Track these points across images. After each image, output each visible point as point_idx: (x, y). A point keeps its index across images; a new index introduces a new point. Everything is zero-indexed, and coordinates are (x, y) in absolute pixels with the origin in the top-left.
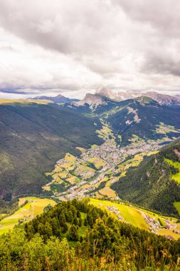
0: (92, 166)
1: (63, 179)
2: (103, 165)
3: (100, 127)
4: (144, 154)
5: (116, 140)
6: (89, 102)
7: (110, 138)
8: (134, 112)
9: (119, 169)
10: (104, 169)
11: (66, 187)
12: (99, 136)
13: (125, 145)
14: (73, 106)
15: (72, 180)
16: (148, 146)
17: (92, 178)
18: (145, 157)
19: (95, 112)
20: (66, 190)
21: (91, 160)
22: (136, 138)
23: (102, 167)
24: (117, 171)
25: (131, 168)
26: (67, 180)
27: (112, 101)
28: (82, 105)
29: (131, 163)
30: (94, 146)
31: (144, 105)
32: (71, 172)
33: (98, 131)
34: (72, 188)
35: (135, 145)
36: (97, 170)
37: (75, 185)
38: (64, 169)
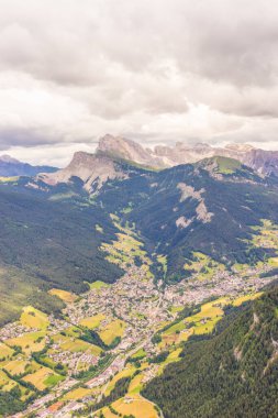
0: (93, 337)
1: (14, 378)
2: (122, 333)
3: (111, 235)
4: (224, 301)
5: (152, 269)
6: (83, 174)
7: (138, 262)
8: (197, 195)
9: (162, 344)
10: (125, 345)
11: (23, 398)
12: (109, 259)
13: (177, 280)
14: (41, 183)
15: (39, 378)
16: (235, 282)
17: (93, 369)
18: (227, 309)
19: (97, 199)
20: (23, 407)
21: (91, 323)
22: (204, 260)
23: (118, 340)
24: (157, 349)
25: (193, 338)
26: (26, 379)
27: (142, 171)
28: (66, 180)
29: (192, 325)
30: (96, 287)
31: (220, 178)
32: (36, 357)
33: (106, 247)
34: (41, 402)
35: (201, 278)
36: (107, 348)
37: (47, 391)
38: (18, 350)
